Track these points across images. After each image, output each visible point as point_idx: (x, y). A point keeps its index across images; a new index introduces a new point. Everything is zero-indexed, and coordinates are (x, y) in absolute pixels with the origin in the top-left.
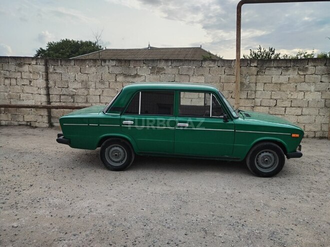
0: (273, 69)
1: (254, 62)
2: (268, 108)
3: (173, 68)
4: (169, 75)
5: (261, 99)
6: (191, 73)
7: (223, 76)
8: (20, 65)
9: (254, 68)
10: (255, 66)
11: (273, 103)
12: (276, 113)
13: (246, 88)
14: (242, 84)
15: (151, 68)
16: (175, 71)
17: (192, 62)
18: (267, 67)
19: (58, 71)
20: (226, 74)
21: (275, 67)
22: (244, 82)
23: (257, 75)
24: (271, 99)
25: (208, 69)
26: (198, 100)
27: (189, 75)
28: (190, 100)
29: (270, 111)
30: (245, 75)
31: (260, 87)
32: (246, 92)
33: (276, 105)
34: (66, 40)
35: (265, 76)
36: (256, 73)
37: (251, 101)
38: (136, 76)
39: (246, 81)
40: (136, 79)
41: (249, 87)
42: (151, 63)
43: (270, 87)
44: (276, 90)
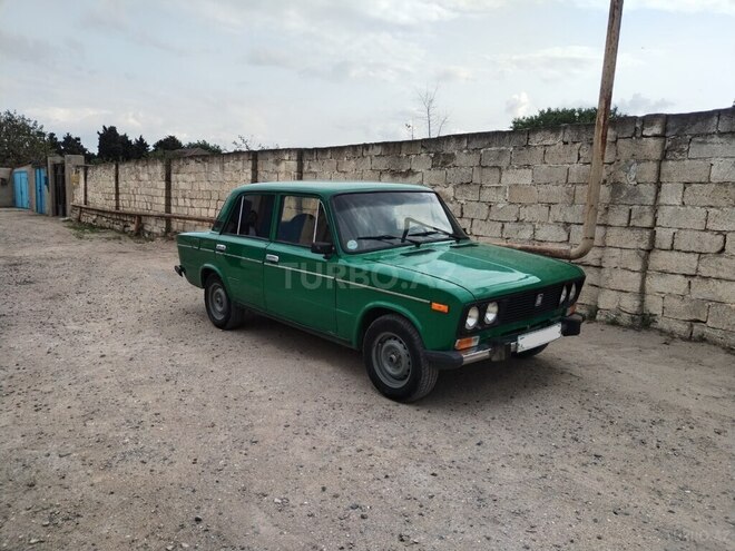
0: (716, 139)
1: (652, 125)
2: (694, 258)
3: (469, 153)
4: (463, 170)
5: (672, 231)
6: (504, 163)
7: (576, 167)
8: (277, 162)
9: (651, 140)
10: (655, 136)
11: (713, 243)
12: (722, 275)
13: (626, 198)
14: (617, 187)
15: (432, 155)
16: (473, 160)
17: (507, 137)
18: (695, 136)
19: (312, 170)
20: (582, 160)
21: (721, 134)
22: (623, 180)
23: (664, 158)
24: (706, 230)
25: (540, 150)
26: (517, 226)
27: (500, 168)
28: (500, 224)
29: (701, 268)
30: (627, 161)
31: (670, 195)
32: (627, 208)
33: (723, 250)
34: (549, 110)
35: (687, 162)
36: (657, 155)
37: (637, 233)
38: (410, 173)
39: (628, 180)
40: (410, 179)
41: (634, 193)
42: (433, 145)
43: (702, 194)
44: (723, 203)
